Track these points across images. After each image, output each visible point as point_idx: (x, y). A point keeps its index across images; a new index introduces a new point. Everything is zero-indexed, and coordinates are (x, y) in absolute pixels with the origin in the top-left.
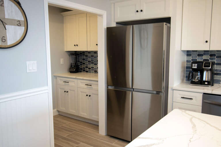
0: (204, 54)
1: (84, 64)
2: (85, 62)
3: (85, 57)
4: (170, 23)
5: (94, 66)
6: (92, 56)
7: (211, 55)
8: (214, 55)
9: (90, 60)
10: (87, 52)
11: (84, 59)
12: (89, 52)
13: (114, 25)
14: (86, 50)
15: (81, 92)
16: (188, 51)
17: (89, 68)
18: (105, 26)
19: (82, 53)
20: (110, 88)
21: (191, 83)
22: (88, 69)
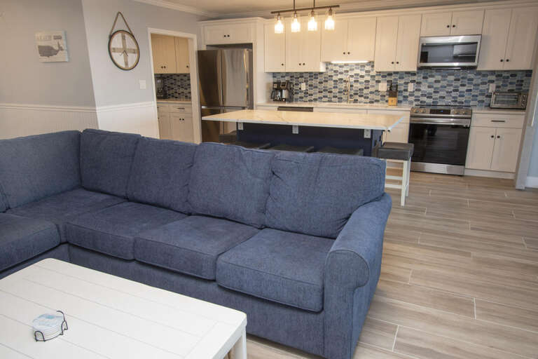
0: (287, 76)
1: (173, 89)
2: (173, 86)
3: (173, 81)
4: (252, 48)
5: (185, 91)
6: (182, 79)
7: (291, 77)
8: (293, 76)
9: (179, 84)
10: (174, 74)
11: (172, 84)
12: (178, 75)
13: (204, 48)
14: (175, 72)
15: (174, 117)
16: (274, 73)
17: (179, 94)
18: (196, 49)
19: (170, 76)
20: (203, 107)
21: (274, 101)
22: (177, 95)
